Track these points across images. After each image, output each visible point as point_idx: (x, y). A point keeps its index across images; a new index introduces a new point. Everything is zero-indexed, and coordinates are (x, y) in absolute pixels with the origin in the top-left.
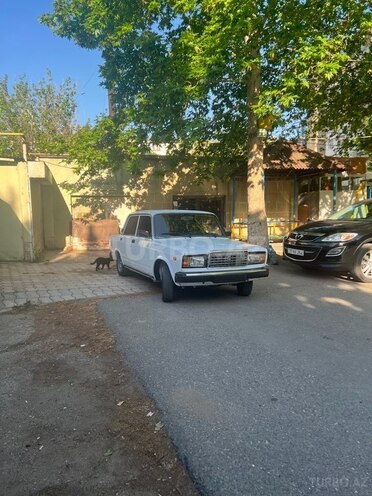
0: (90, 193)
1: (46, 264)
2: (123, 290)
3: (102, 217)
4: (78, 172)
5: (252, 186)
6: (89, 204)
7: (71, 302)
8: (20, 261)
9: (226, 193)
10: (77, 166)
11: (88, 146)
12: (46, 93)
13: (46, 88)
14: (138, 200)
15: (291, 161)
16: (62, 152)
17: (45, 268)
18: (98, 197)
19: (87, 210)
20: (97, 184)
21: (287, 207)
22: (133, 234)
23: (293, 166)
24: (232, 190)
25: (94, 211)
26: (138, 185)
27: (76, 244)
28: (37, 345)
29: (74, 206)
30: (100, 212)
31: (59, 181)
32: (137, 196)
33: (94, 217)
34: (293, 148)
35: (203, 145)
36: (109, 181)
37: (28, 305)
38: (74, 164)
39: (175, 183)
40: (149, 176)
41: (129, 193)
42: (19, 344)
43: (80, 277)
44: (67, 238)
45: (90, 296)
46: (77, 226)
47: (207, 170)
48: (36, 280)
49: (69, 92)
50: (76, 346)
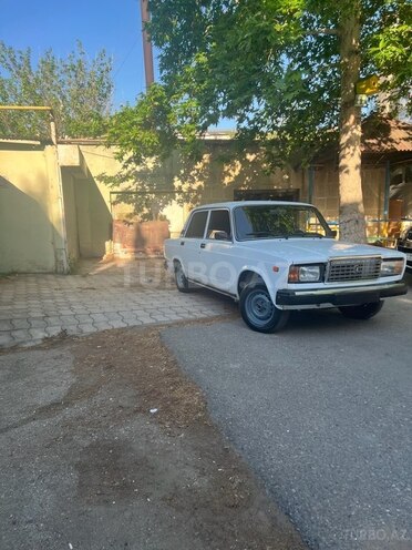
0: (134, 187)
1: (84, 276)
2: (189, 313)
3: (149, 217)
4: (120, 157)
5: (347, 172)
6: (133, 202)
7: (122, 330)
8: (50, 273)
9: (300, 187)
10: (119, 151)
11: (132, 124)
12: (77, 69)
13: (76, 65)
14: (193, 195)
15: (391, 140)
16: (99, 133)
17: (84, 283)
18: (143, 193)
19: (130, 208)
20: (141, 176)
21: (376, 203)
22: (202, 236)
23: (395, 146)
24: (307, 182)
25: (139, 209)
26: (192, 178)
27: (119, 251)
28: (80, 408)
29: (114, 203)
30: (146, 211)
31: (95, 173)
32: (190, 190)
33: (139, 218)
34: (392, 123)
35: (277, 122)
36: (156, 174)
37: (64, 336)
38: (115, 149)
39: (237, 173)
40: (205, 164)
41: (180, 188)
42: (53, 404)
43: (130, 294)
44: (107, 243)
45: (147, 321)
46: (119, 229)
47: (282, 155)
48: (72, 299)
49: (104, 68)
50: (144, 410)
